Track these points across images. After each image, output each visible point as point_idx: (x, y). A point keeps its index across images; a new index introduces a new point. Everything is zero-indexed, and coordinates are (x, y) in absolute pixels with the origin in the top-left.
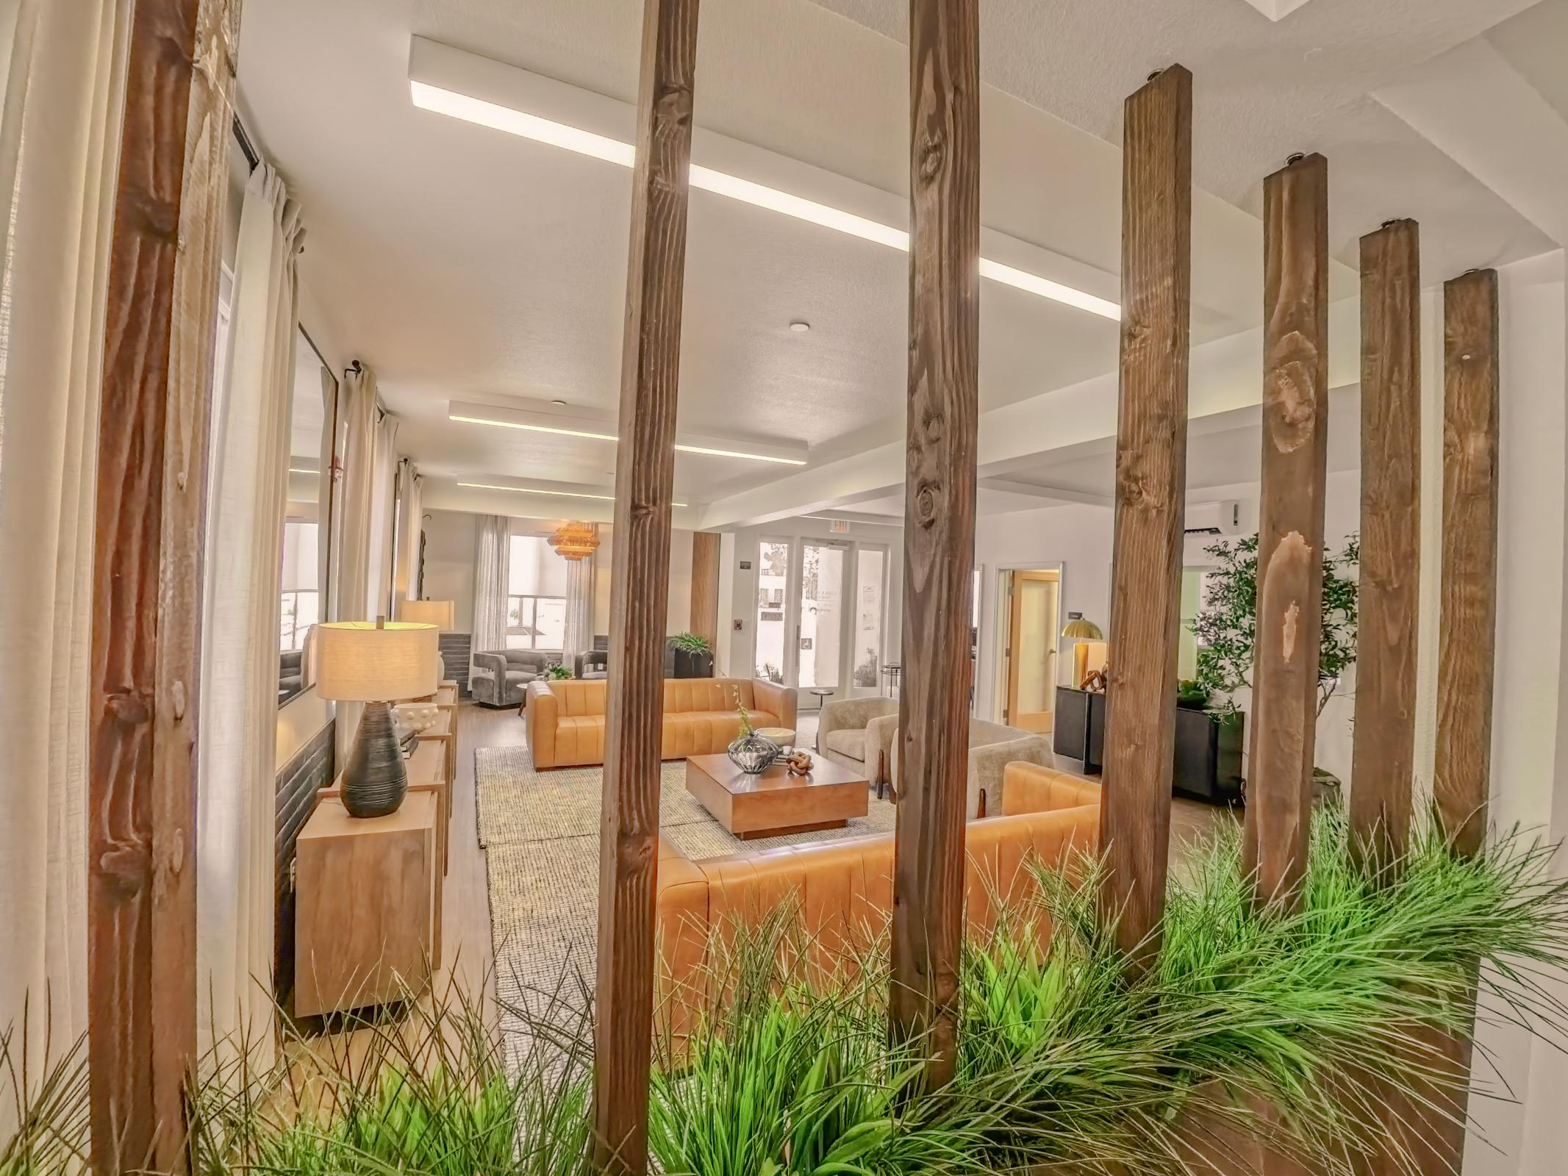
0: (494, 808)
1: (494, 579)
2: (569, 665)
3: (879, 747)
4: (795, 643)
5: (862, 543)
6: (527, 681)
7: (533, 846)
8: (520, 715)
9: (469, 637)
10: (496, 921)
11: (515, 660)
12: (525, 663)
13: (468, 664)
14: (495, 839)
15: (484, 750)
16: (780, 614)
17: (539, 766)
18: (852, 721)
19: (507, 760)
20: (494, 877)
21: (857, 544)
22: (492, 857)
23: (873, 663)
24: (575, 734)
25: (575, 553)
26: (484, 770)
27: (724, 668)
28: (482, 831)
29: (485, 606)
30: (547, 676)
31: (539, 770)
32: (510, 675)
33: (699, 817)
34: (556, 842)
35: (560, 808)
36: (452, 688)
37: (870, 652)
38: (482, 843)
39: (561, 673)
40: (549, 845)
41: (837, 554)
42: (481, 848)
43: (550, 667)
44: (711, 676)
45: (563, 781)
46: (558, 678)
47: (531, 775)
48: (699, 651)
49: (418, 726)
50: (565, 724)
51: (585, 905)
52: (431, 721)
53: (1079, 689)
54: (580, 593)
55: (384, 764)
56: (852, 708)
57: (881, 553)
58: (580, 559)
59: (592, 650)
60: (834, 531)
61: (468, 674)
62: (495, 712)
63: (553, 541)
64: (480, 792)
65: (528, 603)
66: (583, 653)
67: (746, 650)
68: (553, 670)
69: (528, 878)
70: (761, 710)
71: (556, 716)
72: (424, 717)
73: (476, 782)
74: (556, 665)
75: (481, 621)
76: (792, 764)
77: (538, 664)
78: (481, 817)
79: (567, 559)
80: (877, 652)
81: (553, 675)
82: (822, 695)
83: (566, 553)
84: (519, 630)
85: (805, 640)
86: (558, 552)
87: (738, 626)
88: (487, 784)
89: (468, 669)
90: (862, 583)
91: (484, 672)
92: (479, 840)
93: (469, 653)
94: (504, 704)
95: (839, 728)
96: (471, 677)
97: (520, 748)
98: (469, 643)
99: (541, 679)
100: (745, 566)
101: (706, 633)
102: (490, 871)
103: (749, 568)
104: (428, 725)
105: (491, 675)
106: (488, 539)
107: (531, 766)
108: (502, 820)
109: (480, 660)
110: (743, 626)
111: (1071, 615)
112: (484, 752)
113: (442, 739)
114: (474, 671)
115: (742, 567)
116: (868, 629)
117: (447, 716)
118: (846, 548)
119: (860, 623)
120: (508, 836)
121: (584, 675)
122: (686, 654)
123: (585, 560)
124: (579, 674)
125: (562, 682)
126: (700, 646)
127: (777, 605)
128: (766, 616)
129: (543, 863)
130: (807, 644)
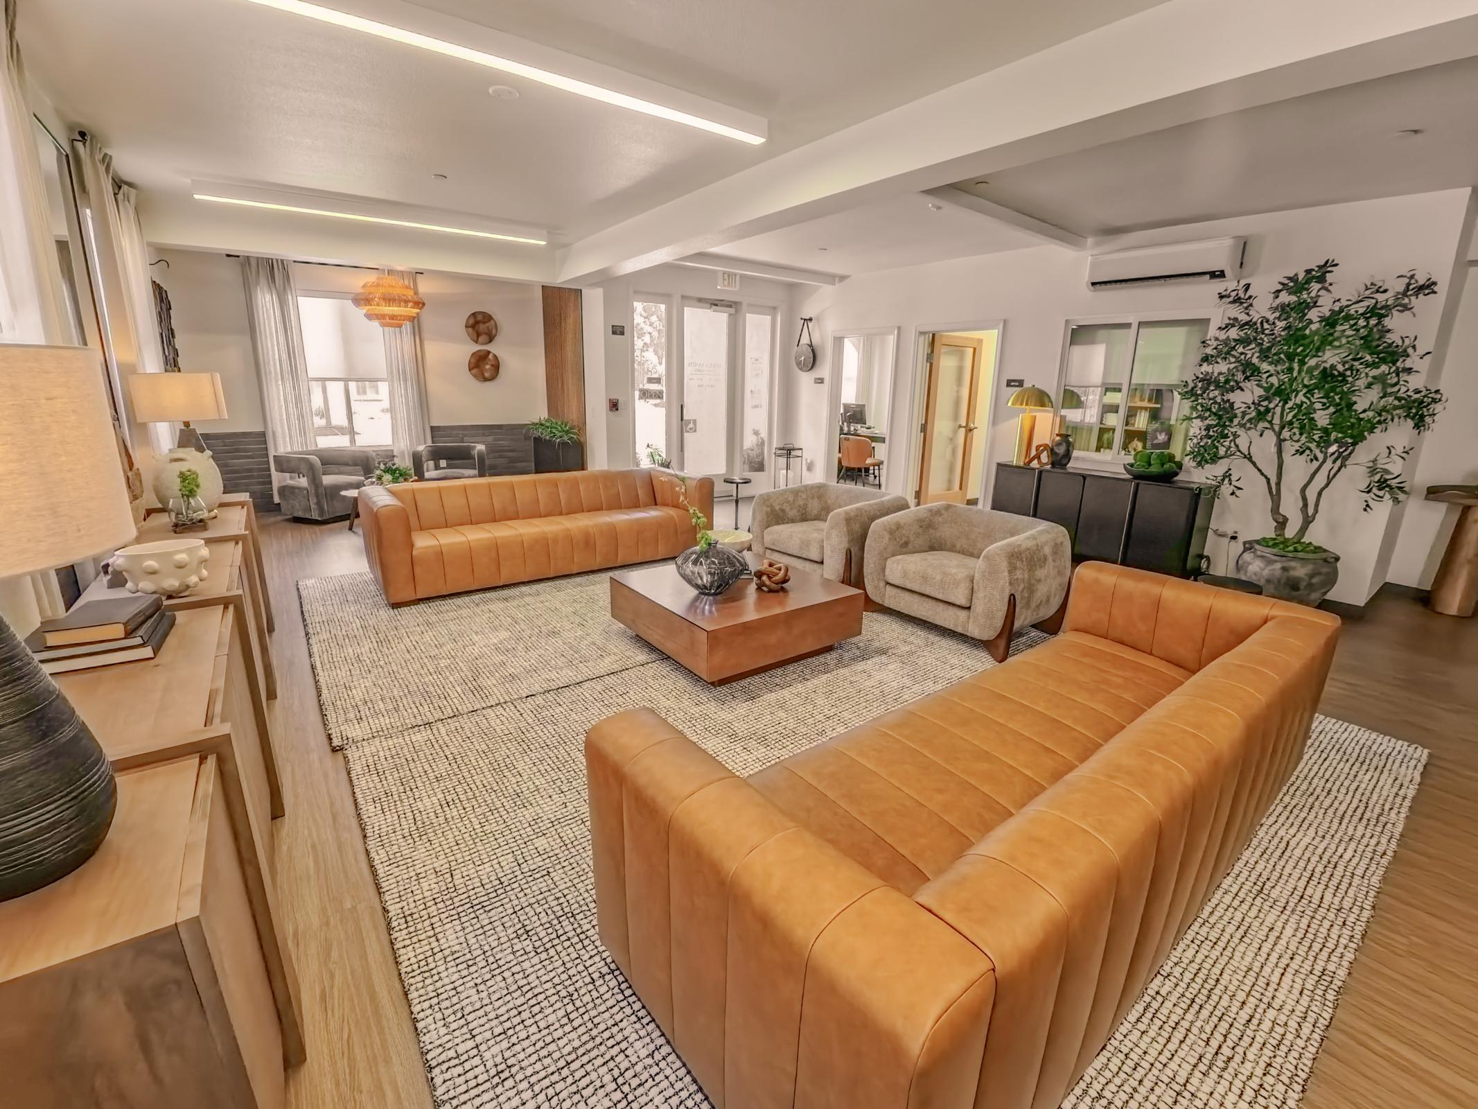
0: (342, 674)
1: (284, 356)
2: (406, 463)
3: (844, 545)
4: (680, 425)
5: (749, 305)
6: (358, 486)
7: (419, 736)
8: (351, 529)
9: (263, 434)
10: (394, 910)
11: (331, 461)
12: (346, 464)
13: (269, 470)
14: (354, 731)
15: (310, 582)
16: (661, 392)
17: (392, 601)
18: (792, 513)
19: (343, 593)
20: (368, 810)
21: (744, 307)
22: (357, 768)
23: (761, 444)
24: (440, 555)
25: (393, 317)
26: (316, 612)
27: (599, 460)
28: (331, 717)
29: (278, 394)
30: (380, 478)
31: (396, 606)
32: (328, 480)
33: (642, 656)
34: (453, 724)
35: (443, 663)
36: (242, 504)
37: (756, 433)
38: (336, 742)
39: (398, 475)
40: (443, 731)
41: (721, 318)
42: (334, 750)
43: (382, 466)
44: (583, 469)
45: (434, 618)
46: (395, 480)
47: (385, 613)
48: (566, 438)
49: (172, 583)
50: (423, 542)
51: (538, 843)
52: (197, 572)
53: (1022, 464)
54: (404, 372)
55: (23, 757)
56: (791, 498)
57: (769, 318)
58: (400, 326)
59: (430, 443)
60: (721, 289)
61: (271, 483)
62: (317, 528)
63: (361, 300)
64: (315, 649)
65: (336, 389)
66: (421, 448)
67: (623, 438)
68: (387, 470)
69: (426, 800)
70: (665, 505)
71: (409, 531)
72: (180, 566)
73: (307, 634)
74: (390, 464)
75: (276, 415)
76: (764, 578)
77: (365, 465)
78: (325, 692)
79: (383, 325)
80: (764, 434)
81: (388, 477)
82: (737, 484)
83: (380, 317)
84: (330, 430)
85: (689, 422)
86: (369, 316)
87: (614, 406)
88: (325, 636)
89: (270, 476)
90: (750, 355)
91: (291, 478)
92: (330, 738)
93: (267, 456)
94: (326, 517)
95: (778, 523)
96: (275, 486)
97: (360, 575)
98: (265, 442)
99: (373, 483)
100: (618, 331)
101: (572, 415)
102: (359, 796)
103: (622, 333)
104: (194, 579)
105: (303, 482)
106: (265, 301)
107: (381, 600)
108: (358, 694)
109: (284, 464)
110: (619, 406)
111: (1009, 383)
112: (310, 585)
113: (225, 602)
114: (278, 479)
115: (614, 333)
116: (756, 407)
117: (234, 553)
118: (732, 310)
119: (749, 401)
120: (375, 724)
121: (427, 475)
122: (549, 443)
123: (407, 326)
124: (421, 477)
125: (402, 486)
126: (567, 432)
127: (658, 381)
128: (645, 394)
129: (442, 767)
130: (691, 425)
